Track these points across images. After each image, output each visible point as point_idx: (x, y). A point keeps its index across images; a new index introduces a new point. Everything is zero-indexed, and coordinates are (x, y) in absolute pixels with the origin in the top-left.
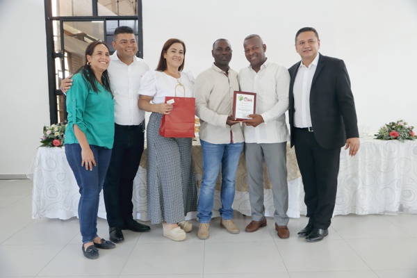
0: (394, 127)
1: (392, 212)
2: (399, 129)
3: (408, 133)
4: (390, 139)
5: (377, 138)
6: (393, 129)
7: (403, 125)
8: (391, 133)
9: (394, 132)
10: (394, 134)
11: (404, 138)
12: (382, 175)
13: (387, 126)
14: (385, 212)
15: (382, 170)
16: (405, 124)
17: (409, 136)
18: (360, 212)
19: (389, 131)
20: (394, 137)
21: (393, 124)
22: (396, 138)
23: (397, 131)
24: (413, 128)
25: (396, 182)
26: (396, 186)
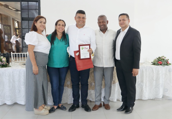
0: (160, 59)
1: (159, 99)
2: (162, 61)
3: (166, 62)
4: (158, 65)
5: (153, 64)
6: (160, 60)
7: (164, 58)
8: (159, 62)
9: (161, 62)
10: (160, 63)
11: (164, 65)
12: (154, 82)
13: (157, 58)
14: (155, 98)
15: (155, 79)
16: (165, 58)
17: (167, 63)
18: (144, 99)
19: (158, 61)
20: (160, 64)
21: (160, 58)
22: (161, 65)
23: (161, 61)
24: (168, 60)
25: (160, 85)
26: (160, 87)
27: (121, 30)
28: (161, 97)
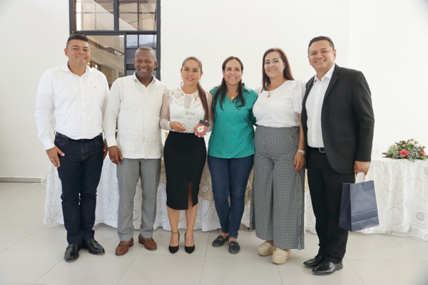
0: (404, 146)
1: (401, 233)
2: (409, 149)
3: (419, 152)
4: (400, 158)
5: (387, 157)
6: (404, 148)
7: (413, 144)
8: (401, 152)
9: (405, 151)
10: (404, 153)
11: (414, 158)
12: (390, 195)
13: (397, 144)
14: (392, 232)
15: (390, 190)
16: (416, 143)
17: (420, 155)
18: (366, 231)
19: (399, 150)
20: (403, 156)
21: (404, 143)
22: (406, 158)
23: (407, 149)
24: (424, 147)
25: (404, 202)
26: (404, 207)
27: (315, 78)
28: (406, 230)
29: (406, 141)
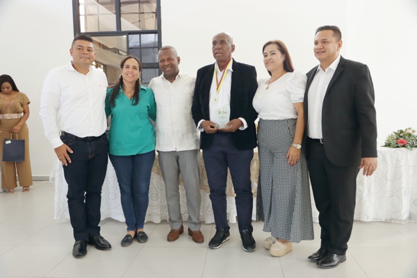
0: (402, 134)
1: (401, 220)
2: (407, 137)
3: (416, 141)
4: (398, 147)
5: (386, 146)
6: (401, 137)
7: (411, 132)
8: (399, 141)
9: (402, 140)
11: (412, 146)
12: (389, 183)
13: (395, 133)
14: (392, 219)
15: (389, 178)
16: (414, 131)
18: (365, 220)
19: (397, 139)
20: (401, 144)
21: (401, 132)
22: (404, 146)
23: (405, 138)
25: (403, 190)
26: (403, 195)
27: (319, 68)
28: (405, 216)
29: (404, 129)
